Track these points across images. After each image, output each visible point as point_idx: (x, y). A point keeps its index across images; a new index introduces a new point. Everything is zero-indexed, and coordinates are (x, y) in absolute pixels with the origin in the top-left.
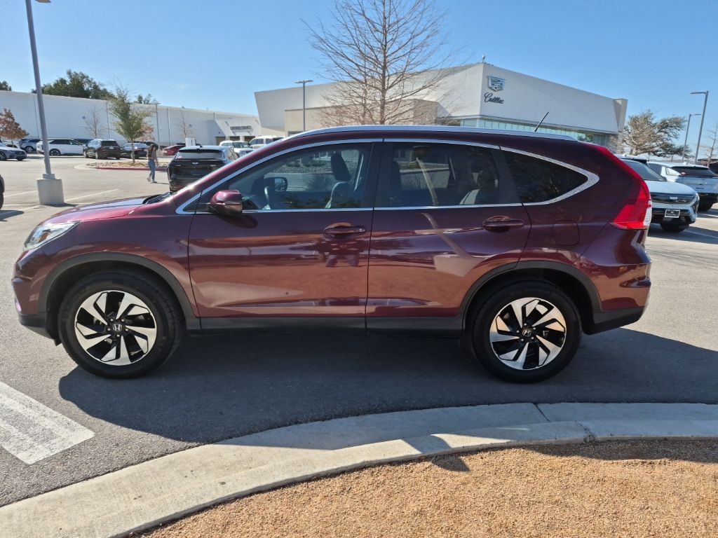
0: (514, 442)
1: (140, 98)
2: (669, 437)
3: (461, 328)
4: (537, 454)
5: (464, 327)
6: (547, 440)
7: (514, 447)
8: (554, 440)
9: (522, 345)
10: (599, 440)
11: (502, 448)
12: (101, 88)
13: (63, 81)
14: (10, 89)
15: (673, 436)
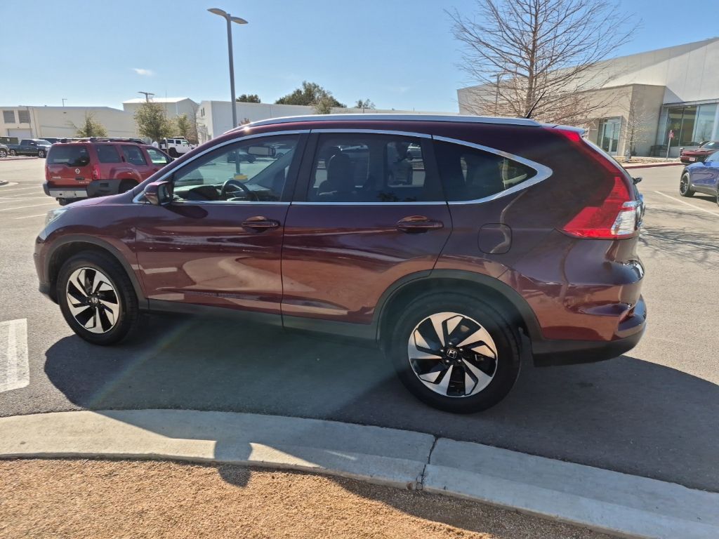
0: (322, 469)
1: (360, 103)
2: (523, 510)
3: (375, 338)
4: (338, 488)
5: (378, 338)
6: (360, 475)
7: (320, 474)
8: (370, 477)
9: (446, 367)
10: (428, 490)
11: (304, 472)
12: (329, 96)
13: (299, 92)
14: (260, 101)
15: (529, 509)
